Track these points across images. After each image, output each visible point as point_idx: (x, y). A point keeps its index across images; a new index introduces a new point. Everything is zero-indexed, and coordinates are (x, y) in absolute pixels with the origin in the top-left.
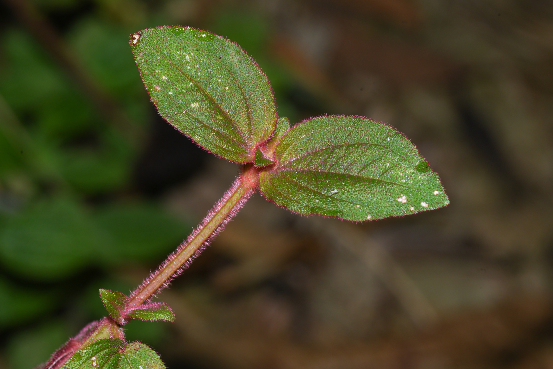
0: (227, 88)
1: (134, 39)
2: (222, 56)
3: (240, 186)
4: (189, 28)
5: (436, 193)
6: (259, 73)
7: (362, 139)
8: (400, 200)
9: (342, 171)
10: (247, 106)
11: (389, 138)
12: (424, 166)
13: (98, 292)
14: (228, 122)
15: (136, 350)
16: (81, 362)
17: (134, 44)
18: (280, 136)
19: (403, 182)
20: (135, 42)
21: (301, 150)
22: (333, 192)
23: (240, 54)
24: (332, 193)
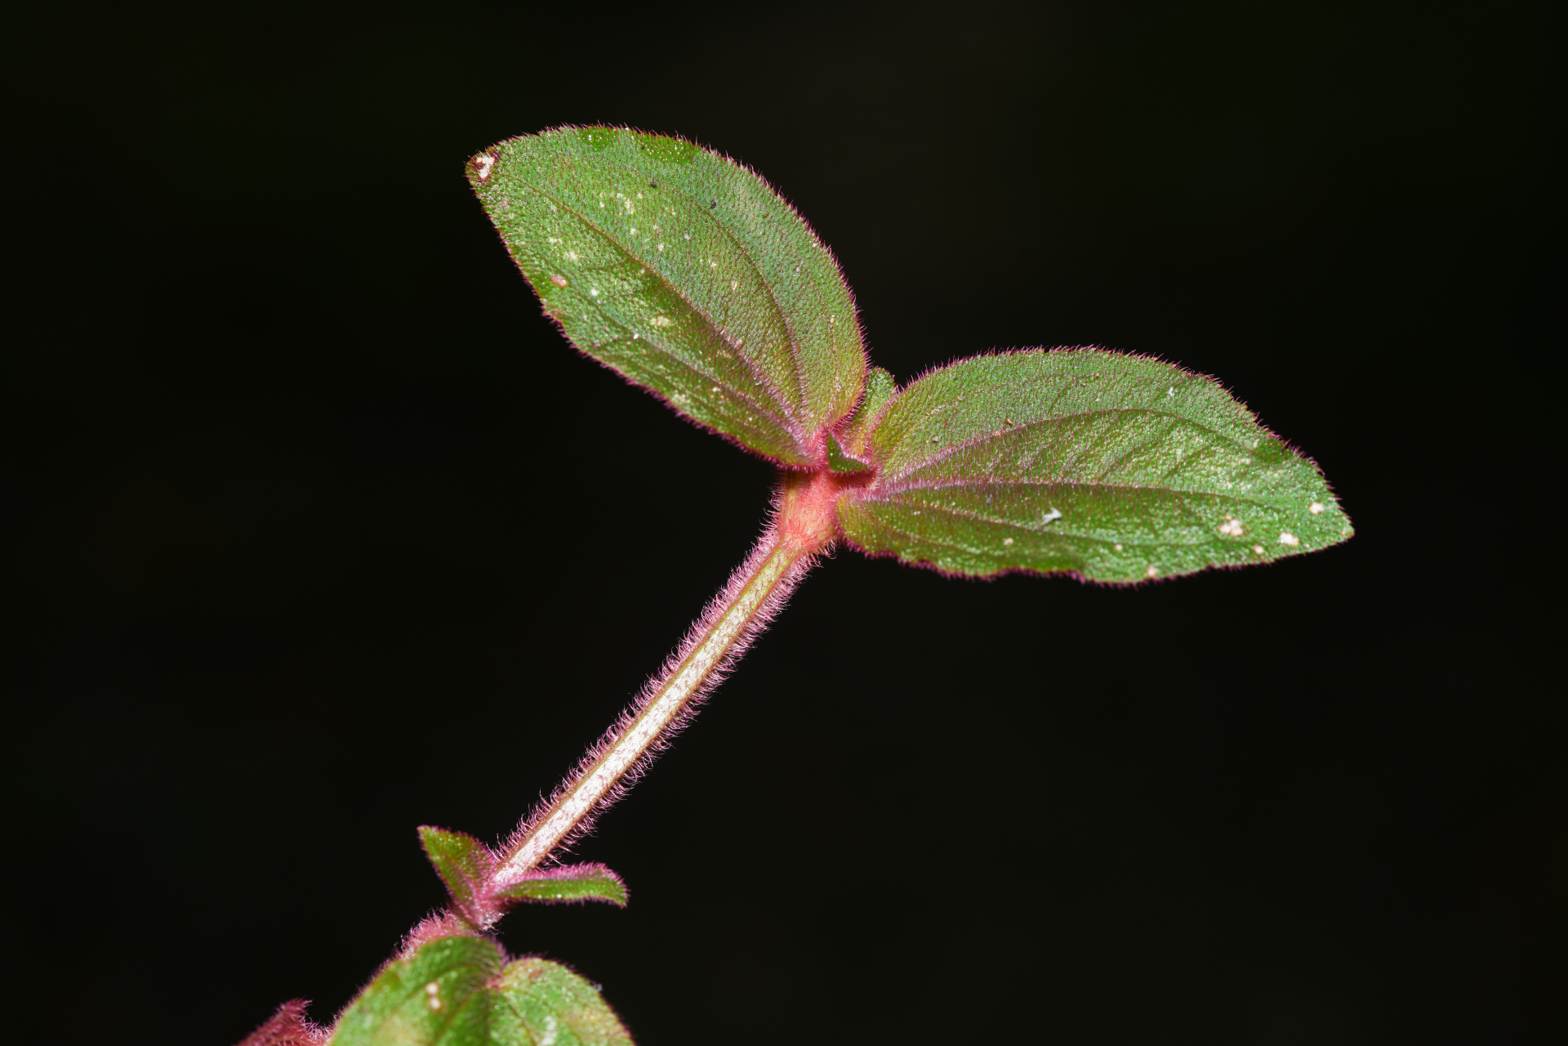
0: (735, 285)
1: (482, 166)
2: (717, 201)
3: (777, 546)
4: (627, 129)
5: (1316, 508)
6: (814, 245)
7: (1098, 400)
8: (1225, 529)
9: (1057, 478)
10: (787, 334)
11: (1172, 389)
12: (1275, 449)
13: (417, 834)
14: (741, 369)
15: (533, 976)
16: (403, 993)
17: (480, 178)
18: (871, 415)
19: (1227, 487)
20: (483, 174)
21: (935, 442)
22: (1048, 517)
23: (762, 196)
24: (1047, 521)
